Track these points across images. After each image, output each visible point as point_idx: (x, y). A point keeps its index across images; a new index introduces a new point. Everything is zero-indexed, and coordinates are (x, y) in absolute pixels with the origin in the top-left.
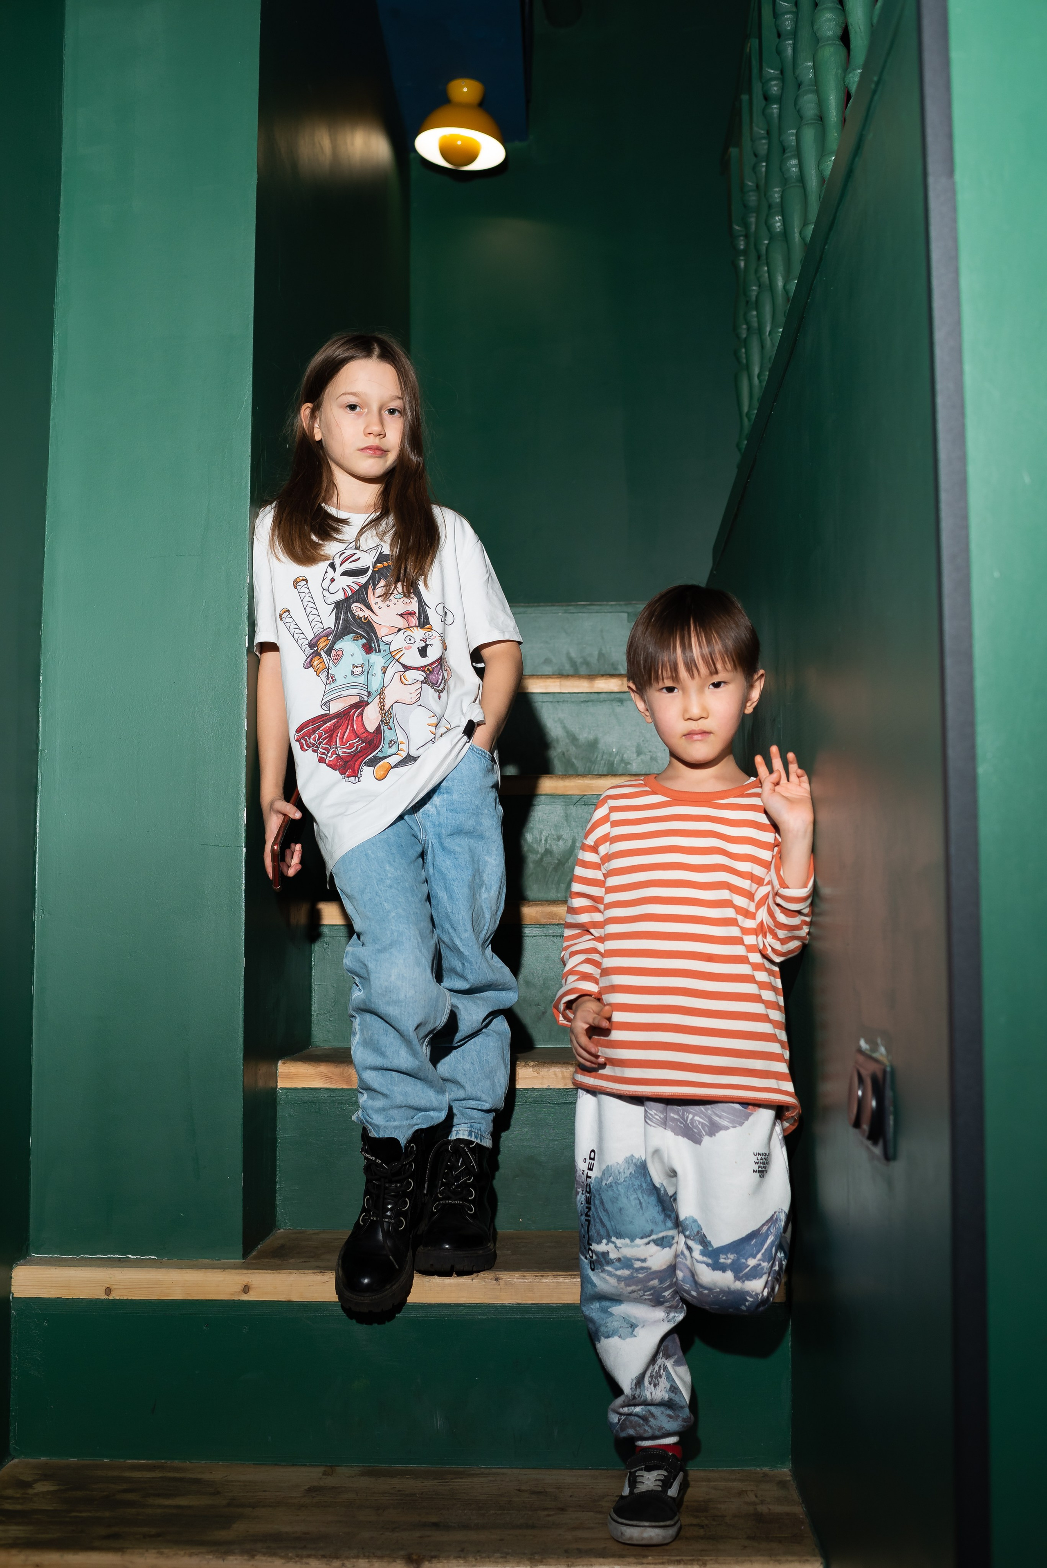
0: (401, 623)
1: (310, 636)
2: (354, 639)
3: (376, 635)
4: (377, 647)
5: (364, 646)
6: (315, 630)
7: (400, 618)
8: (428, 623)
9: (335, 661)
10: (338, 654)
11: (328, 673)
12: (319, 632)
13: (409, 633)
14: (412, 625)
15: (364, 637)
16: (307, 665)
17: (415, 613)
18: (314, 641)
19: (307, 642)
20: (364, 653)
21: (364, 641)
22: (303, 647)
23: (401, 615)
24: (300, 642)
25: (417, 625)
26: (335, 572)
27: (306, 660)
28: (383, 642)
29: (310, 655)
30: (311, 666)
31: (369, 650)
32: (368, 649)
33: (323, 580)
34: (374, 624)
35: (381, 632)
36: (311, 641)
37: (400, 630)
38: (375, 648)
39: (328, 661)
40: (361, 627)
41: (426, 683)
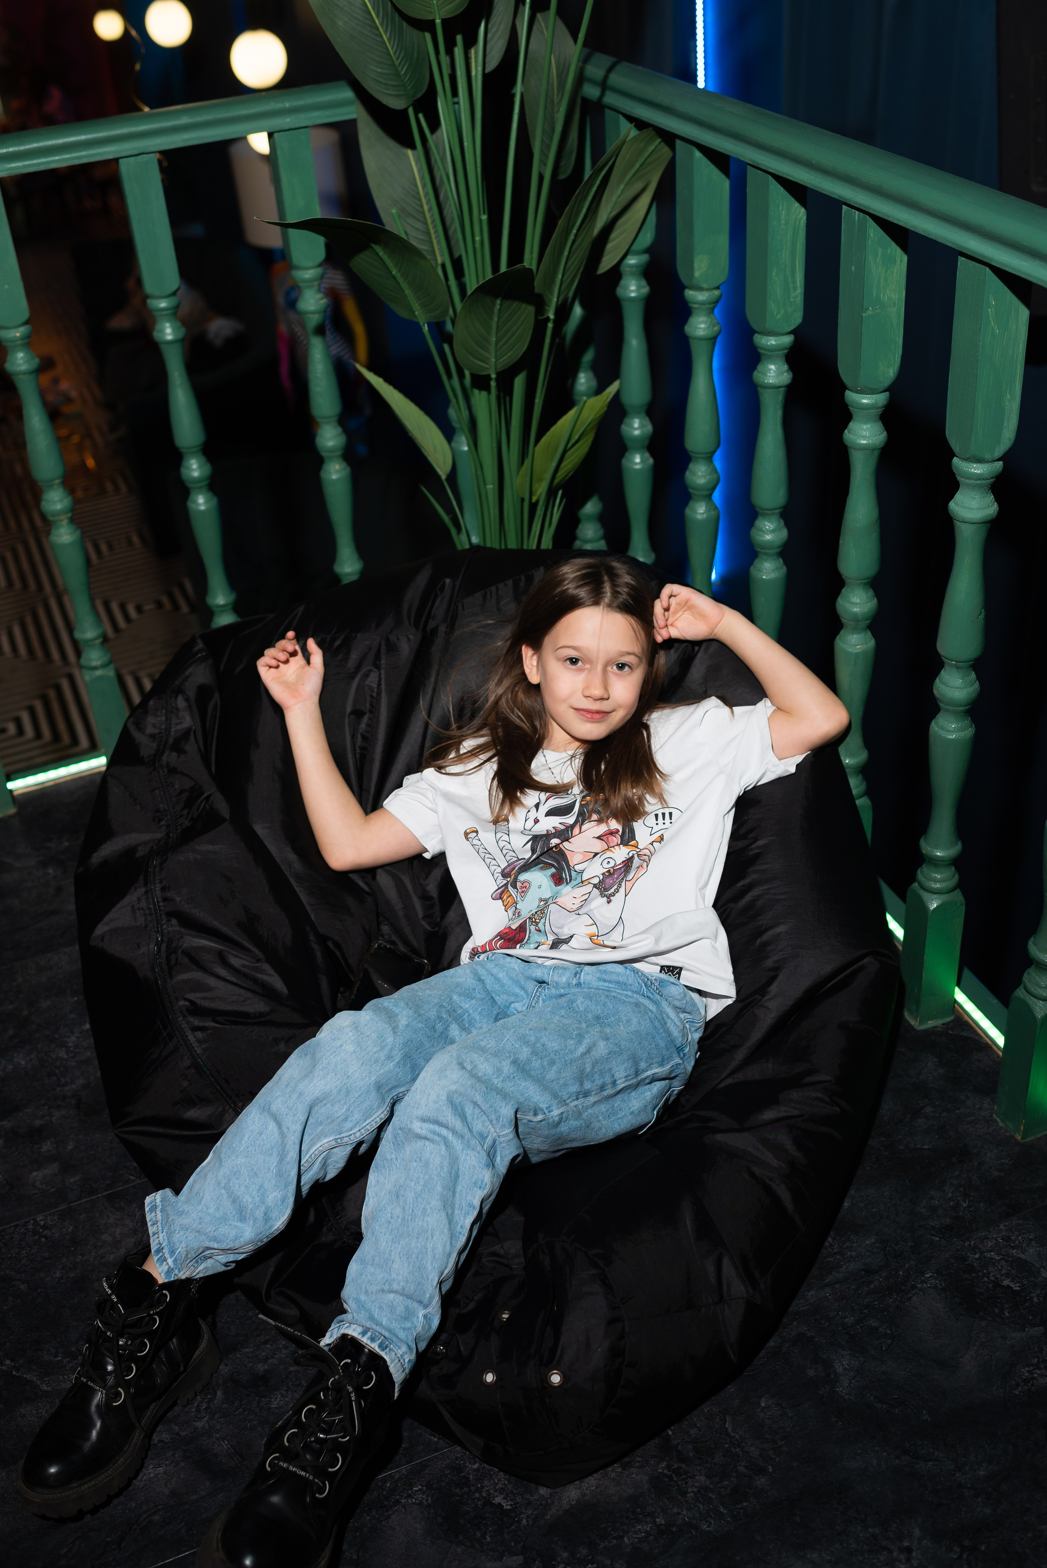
0: (599, 846)
1: (504, 865)
2: (542, 869)
3: (568, 866)
4: (568, 877)
5: (553, 876)
6: (508, 858)
7: (598, 841)
8: (633, 838)
9: (522, 894)
10: (524, 885)
11: (516, 908)
12: (512, 861)
13: (608, 854)
14: (612, 845)
15: (553, 866)
16: (496, 896)
17: (618, 831)
18: (508, 870)
19: (499, 870)
20: (552, 884)
21: (553, 870)
22: (496, 875)
23: (599, 838)
24: (492, 868)
25: (619, 842)
26: (537, 811)
27: (496, 890)
28: (576, 871)
29: (502, 886)
30: (501, 898)
31: (559, 882)
32: (558, 880)
33: (526, 821)
34: (566, 852)
35: (573, 860)
36: (504, 869)
37: (596, 854)
38: (566, 879)
39: (516, 893)
40: (552, 857)
41: (598, 888)
